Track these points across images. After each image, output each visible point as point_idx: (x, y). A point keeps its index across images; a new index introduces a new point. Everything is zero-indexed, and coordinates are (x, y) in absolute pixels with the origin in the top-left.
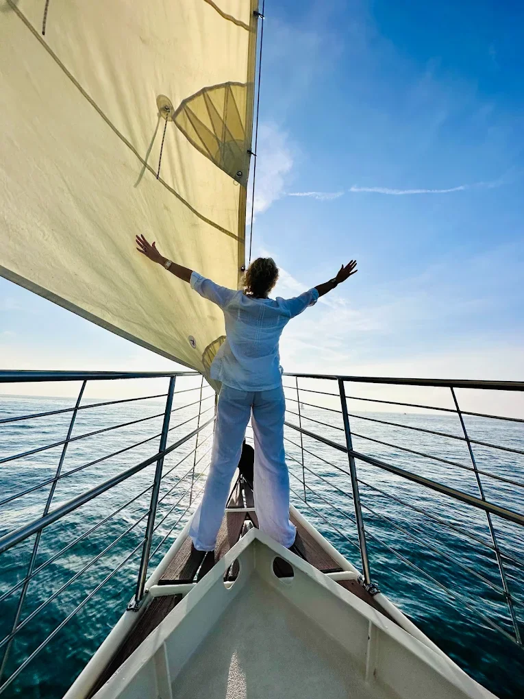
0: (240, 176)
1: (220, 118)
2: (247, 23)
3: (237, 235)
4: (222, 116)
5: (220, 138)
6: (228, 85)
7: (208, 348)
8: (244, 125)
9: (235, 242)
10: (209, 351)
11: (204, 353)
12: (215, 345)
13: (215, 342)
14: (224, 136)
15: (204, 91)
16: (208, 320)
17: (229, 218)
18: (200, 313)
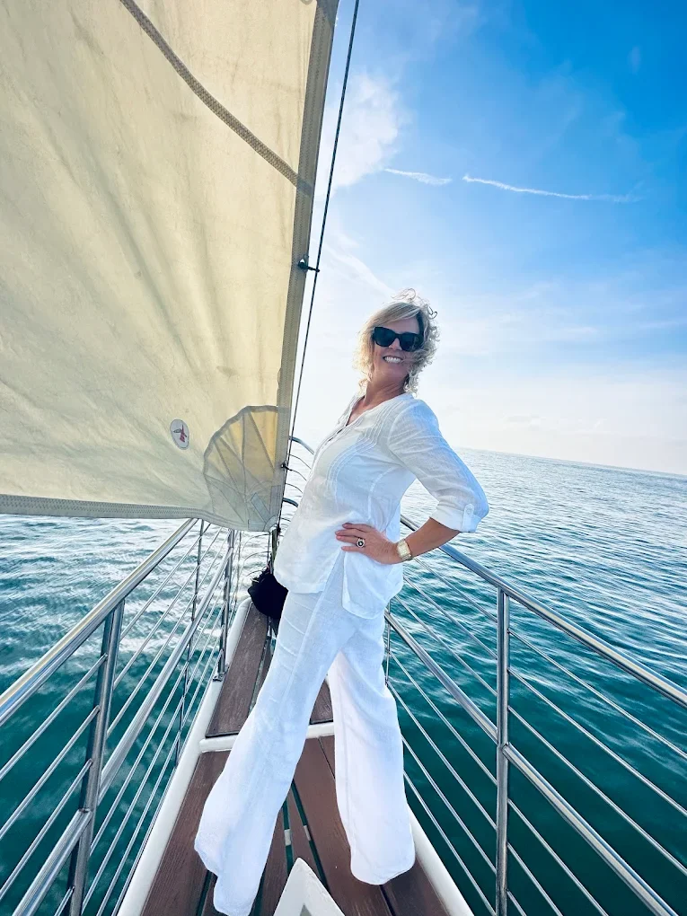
7: (217, 434)
9: (290, 190)
10: (218, 441)
11: (209, 449)
12: (232, 426)
13: (232, 420)
16: (219, 375)
17: (277, 116)
18: (199, 364)
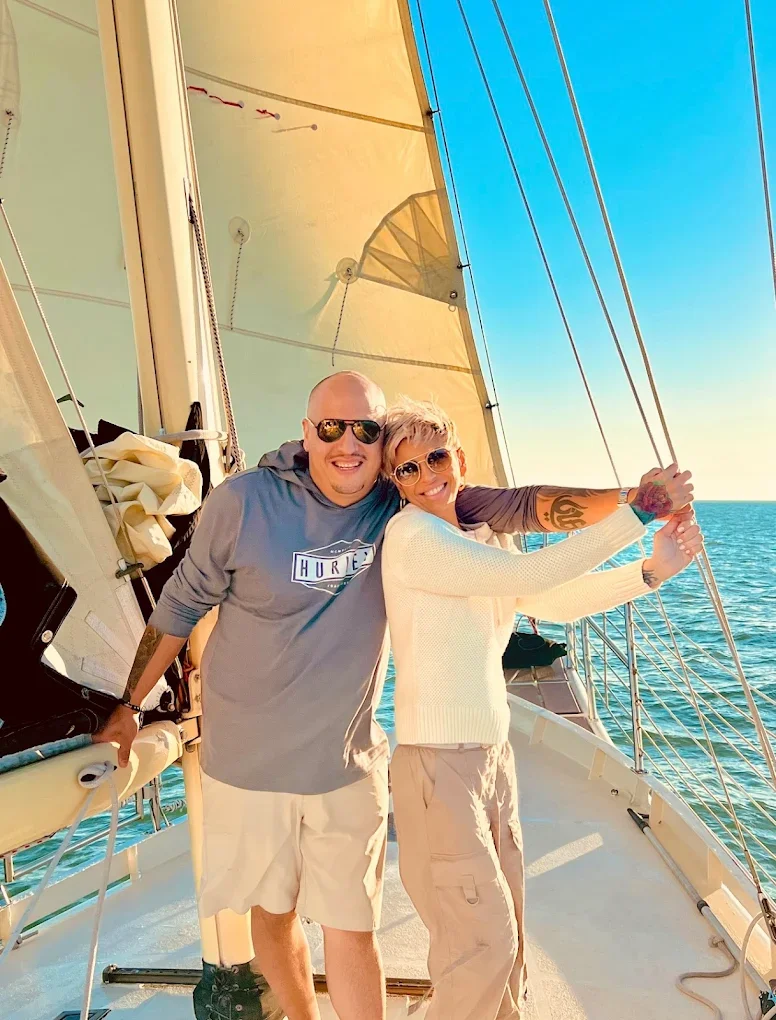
0: (454, 297)
1: (412, 240)
2: (421, 124)
3: (469, 367)
4: (413, 236)
5: (418, 264)
6: (412, 199)
8: (444, 237)
9: (470, 376)
14: (423, 259)
15: (385, 220)
